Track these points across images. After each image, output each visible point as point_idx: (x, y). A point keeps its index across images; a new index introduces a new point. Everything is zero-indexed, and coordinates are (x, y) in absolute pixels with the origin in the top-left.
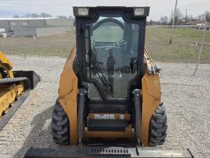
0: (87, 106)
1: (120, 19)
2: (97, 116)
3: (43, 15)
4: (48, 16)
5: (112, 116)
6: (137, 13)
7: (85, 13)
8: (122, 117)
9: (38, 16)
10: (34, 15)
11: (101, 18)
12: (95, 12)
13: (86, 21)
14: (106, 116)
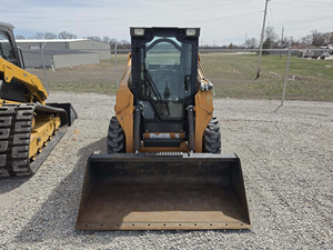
0: (142, 125)
1: (174, 39)
2: (152, 135)
3: (63, 35)
4: (71, 37)
5: (167, 135)
6: (189, 33)
7: (141, 33)
8: (177, 135)
9: (54, 37)
10: (49, 36)
11: (156, 38)
12: (151, 32)
13: (141, 40)
14: (161, 135)
